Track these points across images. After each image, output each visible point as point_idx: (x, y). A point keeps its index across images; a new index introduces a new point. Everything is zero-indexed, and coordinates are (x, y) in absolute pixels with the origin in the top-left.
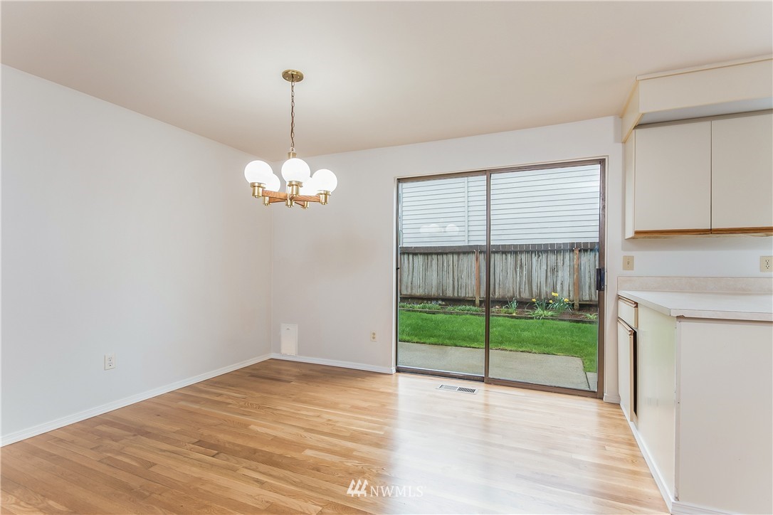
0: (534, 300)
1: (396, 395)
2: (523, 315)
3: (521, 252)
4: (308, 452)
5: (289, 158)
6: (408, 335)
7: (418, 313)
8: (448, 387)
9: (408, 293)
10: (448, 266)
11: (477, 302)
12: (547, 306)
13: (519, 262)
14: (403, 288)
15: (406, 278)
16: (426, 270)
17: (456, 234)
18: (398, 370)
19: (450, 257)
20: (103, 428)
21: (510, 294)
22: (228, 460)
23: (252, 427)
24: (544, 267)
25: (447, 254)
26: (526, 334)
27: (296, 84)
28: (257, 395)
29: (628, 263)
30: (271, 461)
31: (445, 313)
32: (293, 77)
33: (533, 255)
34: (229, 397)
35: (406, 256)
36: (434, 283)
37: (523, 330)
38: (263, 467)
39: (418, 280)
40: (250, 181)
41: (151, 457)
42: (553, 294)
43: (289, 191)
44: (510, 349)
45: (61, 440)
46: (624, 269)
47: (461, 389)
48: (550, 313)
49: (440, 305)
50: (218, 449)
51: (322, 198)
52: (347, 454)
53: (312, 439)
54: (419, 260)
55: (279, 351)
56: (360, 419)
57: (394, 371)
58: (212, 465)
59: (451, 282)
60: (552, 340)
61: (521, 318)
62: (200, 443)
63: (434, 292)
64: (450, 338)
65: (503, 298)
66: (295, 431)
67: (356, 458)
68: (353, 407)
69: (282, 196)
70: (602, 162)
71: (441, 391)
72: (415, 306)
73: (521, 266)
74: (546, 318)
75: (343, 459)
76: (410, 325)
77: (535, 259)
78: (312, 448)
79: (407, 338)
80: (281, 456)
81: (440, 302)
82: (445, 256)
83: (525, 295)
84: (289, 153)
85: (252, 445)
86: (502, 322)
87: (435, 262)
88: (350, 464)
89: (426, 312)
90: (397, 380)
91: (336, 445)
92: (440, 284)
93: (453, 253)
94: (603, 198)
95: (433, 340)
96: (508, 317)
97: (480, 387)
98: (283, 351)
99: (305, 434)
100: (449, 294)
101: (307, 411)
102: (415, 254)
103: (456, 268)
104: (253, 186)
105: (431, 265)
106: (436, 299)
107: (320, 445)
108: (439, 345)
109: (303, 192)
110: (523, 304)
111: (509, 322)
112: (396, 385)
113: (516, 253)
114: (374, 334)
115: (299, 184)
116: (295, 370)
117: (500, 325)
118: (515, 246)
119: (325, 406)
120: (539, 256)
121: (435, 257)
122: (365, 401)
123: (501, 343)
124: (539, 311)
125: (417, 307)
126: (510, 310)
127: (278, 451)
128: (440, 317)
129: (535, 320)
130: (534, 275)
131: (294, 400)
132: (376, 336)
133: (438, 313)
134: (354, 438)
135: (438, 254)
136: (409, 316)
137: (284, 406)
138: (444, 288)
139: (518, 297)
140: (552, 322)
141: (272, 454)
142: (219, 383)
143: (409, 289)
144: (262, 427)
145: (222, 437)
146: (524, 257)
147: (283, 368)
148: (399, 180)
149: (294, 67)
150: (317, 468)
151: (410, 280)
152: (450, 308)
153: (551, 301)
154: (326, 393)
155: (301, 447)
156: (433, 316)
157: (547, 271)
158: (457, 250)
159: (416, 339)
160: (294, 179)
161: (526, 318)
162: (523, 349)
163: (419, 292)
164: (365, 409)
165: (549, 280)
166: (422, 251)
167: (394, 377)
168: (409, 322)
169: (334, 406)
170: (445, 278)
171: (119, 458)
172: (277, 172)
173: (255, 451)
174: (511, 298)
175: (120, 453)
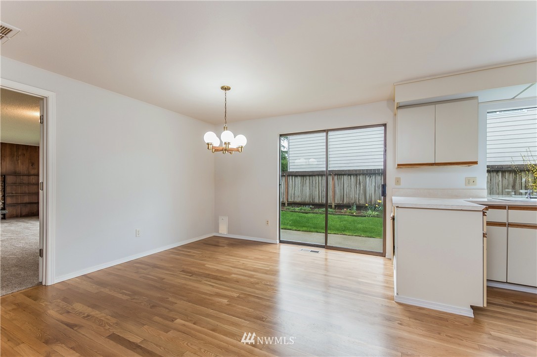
0: (367, 205)
1: (279, 254)
2: (360, 215)
3: (360, 175)
4: (233, 275)
5: (224, 130)
6: (291, 225)
7: (297, 213)
8: (305, 250)
9: (292, 201)
10: (316, 183)
11: (333, 206)
12: (375, 209)
13: (358, 181)
14: (289, 197)
15: (291, 191)
16: (303, 186)
17: (304, 164)
18: (281, 242)
19: (317, 177)
20: (138, 265)
21: (353, 201)
22: (197, 278)
23: (206, 265)
24: (374, 184)
25: (315, 176)
26: (360, 226)
27: (227, 91)
28: (208, 252)
29: (398, 181)
30: (216, 278)
31: (313, 213)
32: (226, 89)
33: (367, 176)
34: (194, 253)
35: (291, 177)
36: (308, 194)
37: (359, 223)
38: (212, 280)
39: (298, 193)
40: (207, 141)
41: (163, 276)
42: (378, 201)
43: (224, 146)
44: (348, 234)
45: (119, 269)
46: (396, 184)
47: (311, 251)
48: (376, 213)
49: (311, 208)
50: (192, 274)
51: (240, 149)
52: (251, 276)
53: (235, 270)
54: (299, 180)
55: (218, 232)
56: (259, 263)
57: (278, 242)
58: (190, 279)
59: (318, 193)
60: (375, 229)
61: (358, 216)
62: (183, 271)
63: (307, 200)
64: (314, 228)
65: (348, 203)
66: (227, 267)
67: (256, 278)
68: (255, 258)
69: (221, 148)
70: (385, 125)
71: (302, 252)
72: (296, 208)
73: (360, 183)
74: (374, 216)
75: (249, 278)
76: (292, 220)
77: (368, 179)
78: (235, 274)
79: (289, 227)
80: (221, 277)
81: (311, 206)
82: (314, 177)
83: (362, 202)
84: (224, 127)
85: (207, 272)
86: (346, 219)
87: (308, 181)
88: (252, 280)
89: (302, 212)
90: (280, 246)
91: (246, 273)
92: (311, 195)
93: (318, 175)
94: (385, 146)
95: (304, 229)
96: (351, 215)
97: (322, 251)
98: (220, 232)
99: (232, 269)
100: (317, 201)
101: (232, 259)
102: (296, 176)
103: (320, 185)
104: (208, 144)
105: (306, 183)
106: (309, 204)
107: (239, 273)
108: (308, 231)
109: (230, 146)
110: (360, 207)
111: (351, 218)
112: (279, 249)
113: (356, 175)
114: (268, 221)
115: (229, 143)
116: (226, 242)
117: (345, 221)
118: (356, 171)
119: (242, 258)
120: (370, 177)
121: (308, 178)
122: (262, 256)
123: (344, 231)
124: (370, 212)
125: (297, 209)
126: (352, 211)
127: (219, 275)
128: (310, 215)
129: (367, 217)
130: (368, 189)
131: (226, 255)
132: (269, 223)
133: (309, 213)
134: (255, 270)
135: (310, 176)
136: (292, 215)
137: (222, 257)
138: (314, 198)
139: (358, 203)
140: (377, 219)
141: (217, 276)
142: (188, 247)
143: (293, 198)
144: (211, 265)
145: (192, 269)
146: (361, 177)
147: (220, 240)
148: (281, 135)
149: (226, 85)
150: (237, 281)
151: (293, 192)
152: (316, 210)
153: (377, 206)
154: (243, 252)
155: (230, 274)
156: (306, 215)
157: (375, 186)
158: (321, 173)
159: (295, 228)
160: (227, 141)
161: (362, 216)
162: (356, 234)
163: (298, 200)
164: (261, 259)
165: (376, 192)
166: (300, 174)
167: (278, 245)
168: (291, 218)
169: (246, 257)
170: (314, 191)
171: (148, 276)
172: (219, 137)
173: (209, 275)
174: (353, 204)
175: (148, 275)
